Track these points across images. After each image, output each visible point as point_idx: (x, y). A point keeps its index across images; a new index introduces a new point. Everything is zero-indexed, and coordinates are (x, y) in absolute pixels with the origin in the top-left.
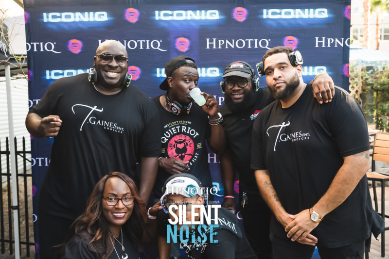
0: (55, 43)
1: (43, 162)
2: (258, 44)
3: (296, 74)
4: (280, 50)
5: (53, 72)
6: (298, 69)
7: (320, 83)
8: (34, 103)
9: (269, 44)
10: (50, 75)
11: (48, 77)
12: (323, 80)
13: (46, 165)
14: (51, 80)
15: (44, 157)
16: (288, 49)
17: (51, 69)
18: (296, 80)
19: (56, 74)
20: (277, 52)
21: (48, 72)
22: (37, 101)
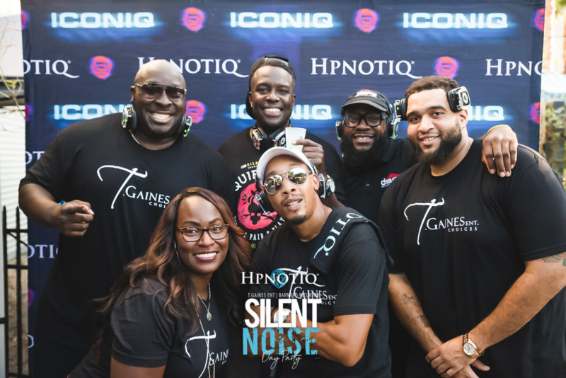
0: (69, 62)
1: (46, 251)
2: (394, 68)
3: (457, 125)
4: (434, 84)
5: (66, 108)
6: (461, 116)
7: (496, 140)
8: (35, 156)
9: (412, 70)
10: (61, 112)
11: (57, 116)
12: (501, 137)
13: (52, 256)
14: (62, 120)
15: (48, 244)
16: (447, 82)
17: (62, 104)
18: (456, 134)
19: (70, 112)
20: (429, 86)
21: (57, 108)
22: (39, 154)
